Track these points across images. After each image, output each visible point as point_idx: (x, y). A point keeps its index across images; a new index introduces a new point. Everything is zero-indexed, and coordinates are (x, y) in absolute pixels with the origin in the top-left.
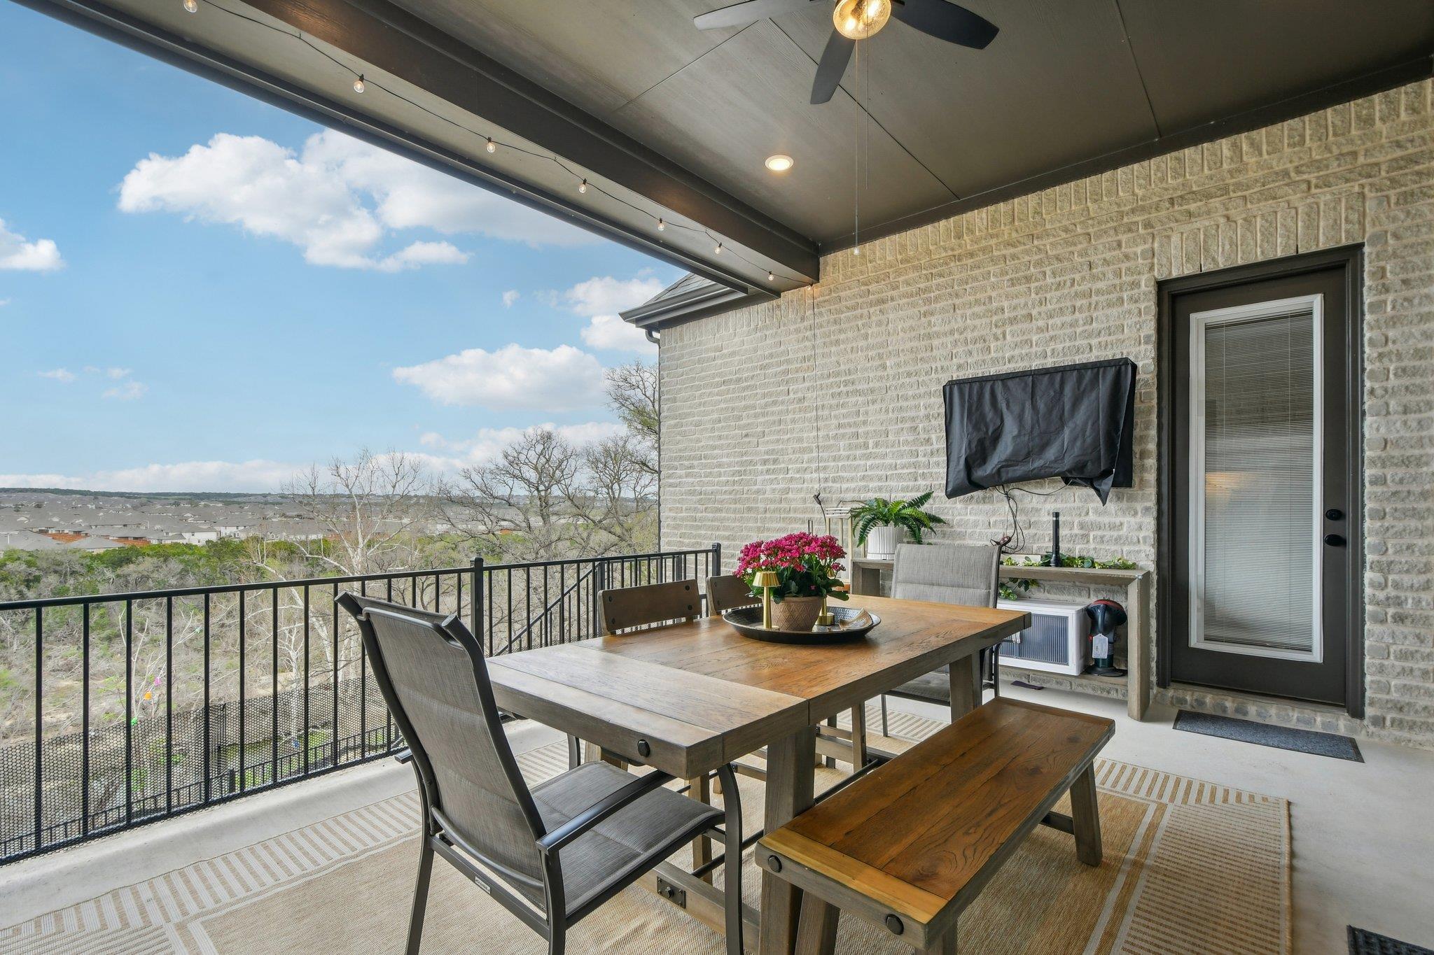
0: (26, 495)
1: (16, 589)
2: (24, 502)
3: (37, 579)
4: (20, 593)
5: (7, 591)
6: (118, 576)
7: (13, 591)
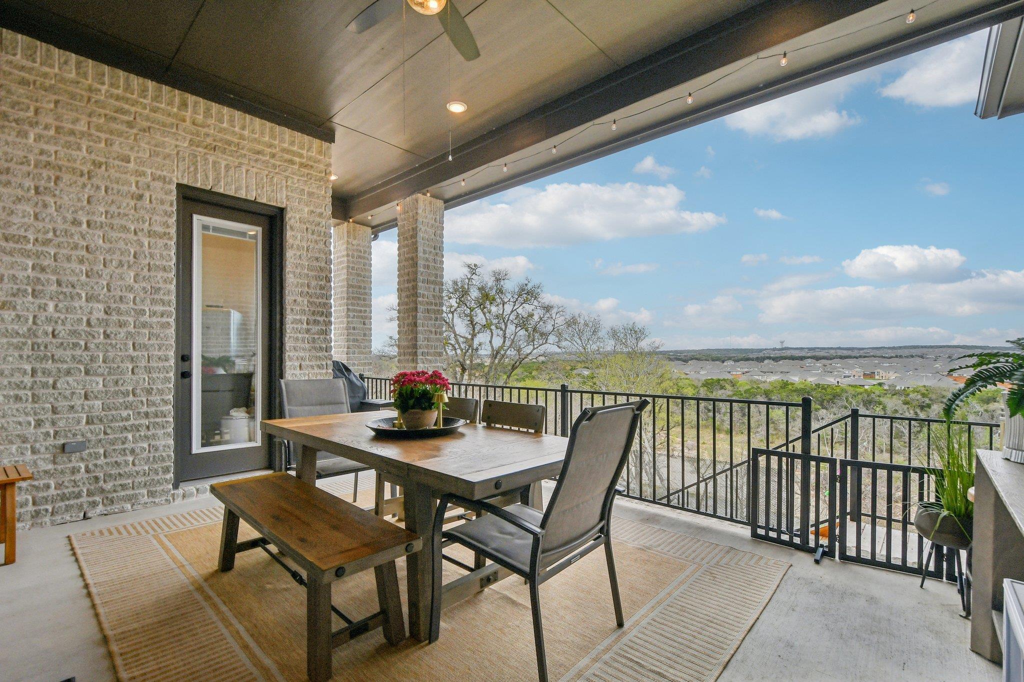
0: (944, 350)
1: (914, 410)
2: (941, 355)
3: (929, 406)
4: (916, 413)
5: (909, 411)
6: (986, 411)
7: (912, 412)
